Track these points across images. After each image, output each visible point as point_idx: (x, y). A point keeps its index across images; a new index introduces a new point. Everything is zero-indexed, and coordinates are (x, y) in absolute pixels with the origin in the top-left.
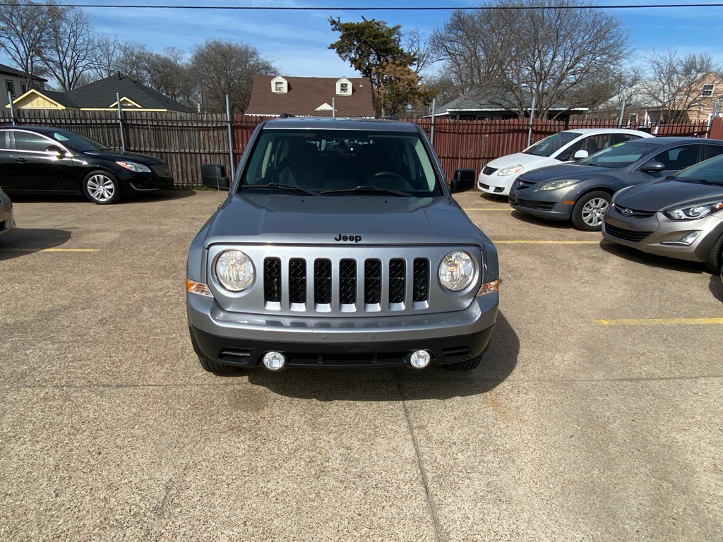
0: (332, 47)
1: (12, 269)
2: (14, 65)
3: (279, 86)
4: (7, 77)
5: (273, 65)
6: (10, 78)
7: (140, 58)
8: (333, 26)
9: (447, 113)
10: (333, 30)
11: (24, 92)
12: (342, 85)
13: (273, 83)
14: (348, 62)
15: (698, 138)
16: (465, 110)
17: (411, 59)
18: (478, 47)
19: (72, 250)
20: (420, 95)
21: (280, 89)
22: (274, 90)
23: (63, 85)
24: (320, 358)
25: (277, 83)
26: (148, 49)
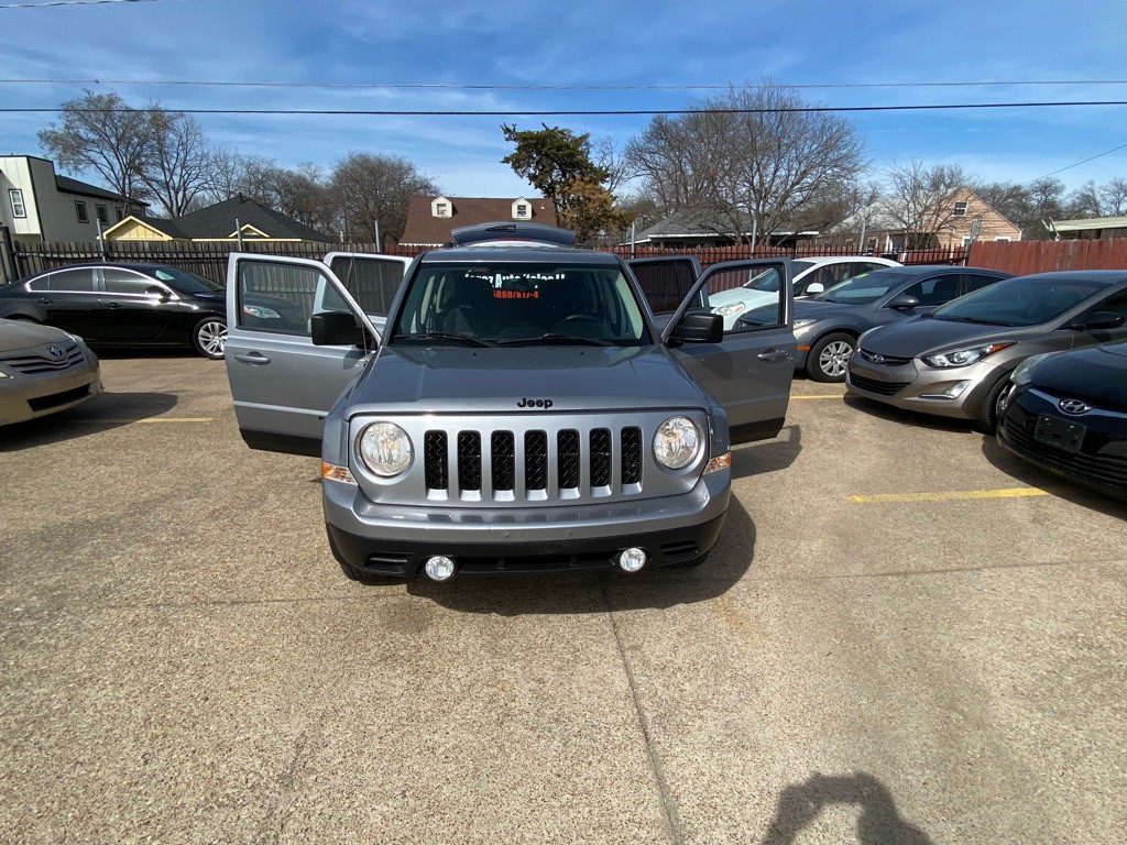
0: (506, 160)
1: (97, 447)
2: (107, 186)
3: (441, 208)
4: (98, 201)
5: (434, 183)
6: (103, 202)
7: (268, 175)
8: (507, 136)
9: (649, 240)
10: (507, 140)
11: (120, 219)
12: (519, 207)
13: (434, 205)
14: (526, 180)
15: (954, 267)
16: (670, 236)
17: (602, 175)
18: (684, 160)
19: (177, 420)
20: (614, 218)
21: (442, 212)
22: (435, 214)
23: (170, 210)
24: (501, 563)
25: (439, 205)
26: (278, 166)
